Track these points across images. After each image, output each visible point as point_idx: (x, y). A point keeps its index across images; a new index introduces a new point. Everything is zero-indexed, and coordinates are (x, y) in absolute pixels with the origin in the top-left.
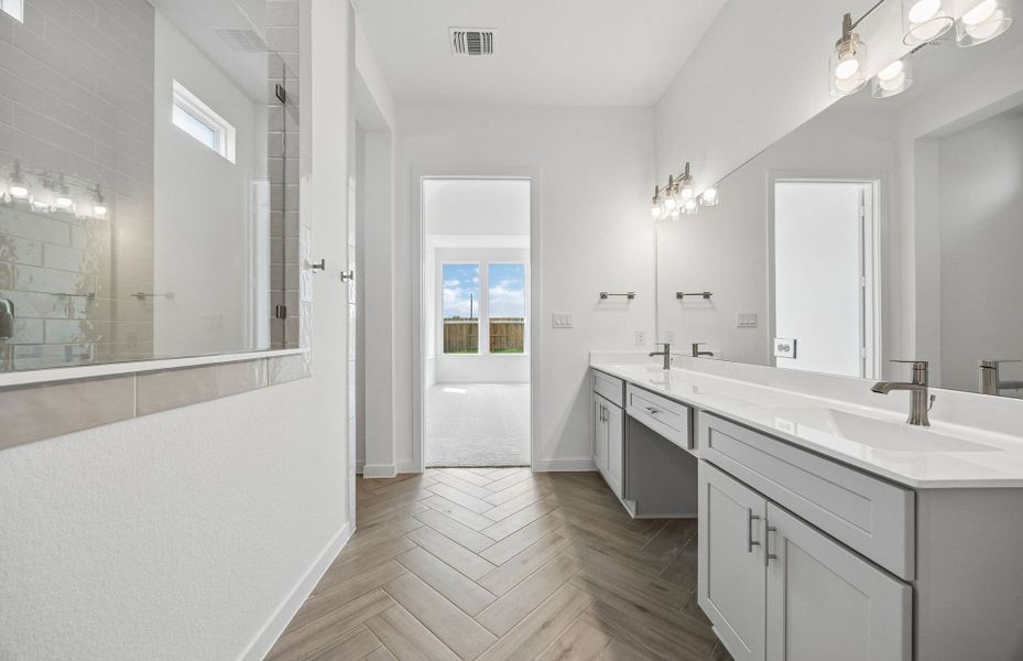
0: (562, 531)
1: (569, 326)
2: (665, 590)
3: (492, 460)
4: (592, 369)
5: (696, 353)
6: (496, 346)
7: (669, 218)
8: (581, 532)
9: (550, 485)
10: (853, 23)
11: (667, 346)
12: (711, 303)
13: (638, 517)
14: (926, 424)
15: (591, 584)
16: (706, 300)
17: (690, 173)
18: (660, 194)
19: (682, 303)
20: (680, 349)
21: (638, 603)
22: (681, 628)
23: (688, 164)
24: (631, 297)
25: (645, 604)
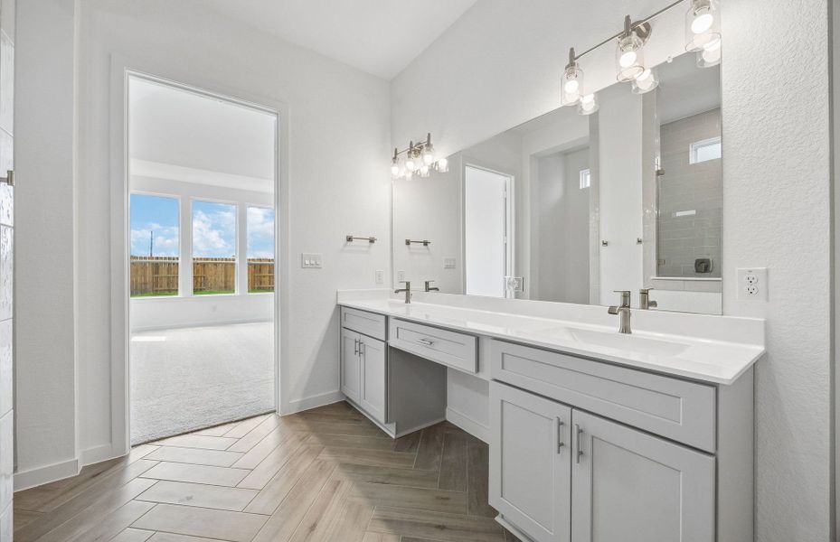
0: (337, 473)
1: (317, 266)
2: (448, 499)
3: (227, 415)
4: (340, 307)
5: (428, 289)
6: (200, 286)
7: (404, 178)
8: (356, 467)
9: (304, 426)
10: (576, 56)
11: (408, 284)
12: (428, 249)
13: (399, 435)
14: (630, 333)
15: (388, 522)
16: (425, 247)
17: (431, 142)
18: (398, 156)
19: (409, 248)
20: (418, 286)
21: (437, 523)
22: (475, 531)
23: (429, 134)
24: (372, 241)
25: (442, 521)
